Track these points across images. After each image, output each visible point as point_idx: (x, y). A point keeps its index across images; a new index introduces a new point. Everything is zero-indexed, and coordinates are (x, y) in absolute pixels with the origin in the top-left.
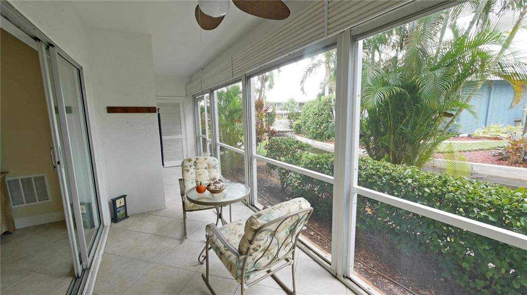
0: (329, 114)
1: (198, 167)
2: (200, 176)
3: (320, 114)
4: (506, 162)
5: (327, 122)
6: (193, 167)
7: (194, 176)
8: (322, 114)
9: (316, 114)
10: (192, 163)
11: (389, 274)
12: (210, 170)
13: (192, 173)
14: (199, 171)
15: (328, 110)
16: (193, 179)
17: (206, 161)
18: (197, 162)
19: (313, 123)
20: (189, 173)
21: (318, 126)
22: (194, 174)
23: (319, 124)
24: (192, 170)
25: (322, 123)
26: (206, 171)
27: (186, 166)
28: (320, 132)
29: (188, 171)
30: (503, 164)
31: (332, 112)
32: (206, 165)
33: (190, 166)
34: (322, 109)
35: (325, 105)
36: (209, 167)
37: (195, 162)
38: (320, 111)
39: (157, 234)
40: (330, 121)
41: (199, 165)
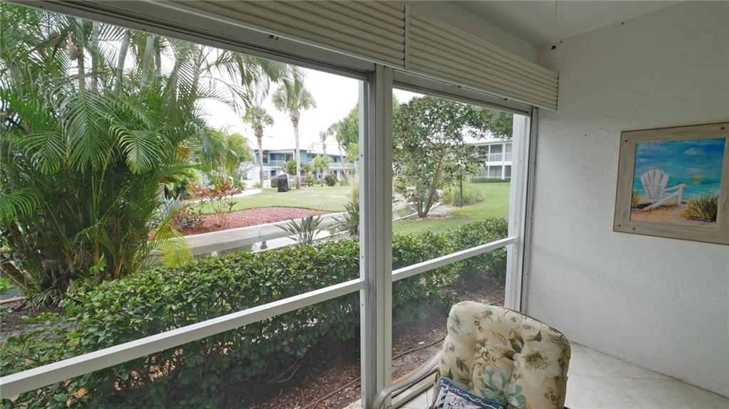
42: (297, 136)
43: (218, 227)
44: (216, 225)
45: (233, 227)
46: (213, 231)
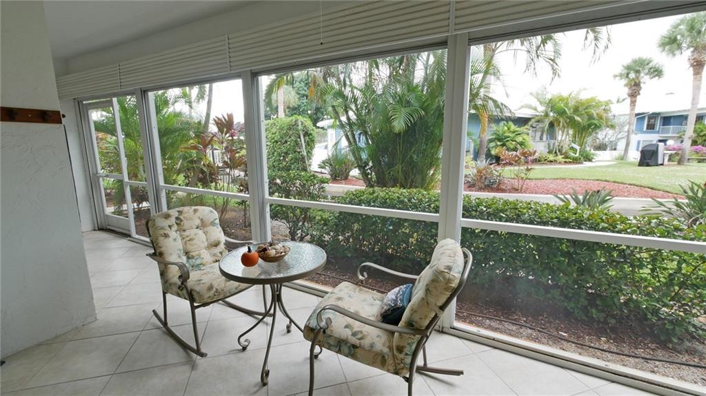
0: (296, 141)
1: (185, 227)
2: (191, 242)
3: (283, 142)
4: (474, 189)
5: (295, 152)
6: (175, 227)
7: (179, 244)
8: (286, 142)
9: (277, 142)
10: (172, 221)
11: (478, 312)
12: (206, 229)
13: (175, 240)
14: (187, 233)
15: (295, 136)
16: (180, 250)
17: (198, 214)
18: (181, 217)
19: (273, 153)
20: (171, 239)
21: (282, 158)
22: (179, 239)
23: (283, 154)
24: (173, 234)
25: (286, 153)
26: (200, 232)
27: (163, 228)
28: (286, 165)
29: (166, 236)
30: (473, 191)
31: (300, 138)
32: (198, 222)
33: (170, 227)
34: (286, 134)
35: (290, 129)
36: (203, 225)
37: (177, 218)
38: (282, 138)
39: (118, 371)
40: (299, 150)
41: (186, 224)
42: (697, 88)
43: (516, 190)
44: (514, 189)
45: (529, 193)
46: (510, 192)
